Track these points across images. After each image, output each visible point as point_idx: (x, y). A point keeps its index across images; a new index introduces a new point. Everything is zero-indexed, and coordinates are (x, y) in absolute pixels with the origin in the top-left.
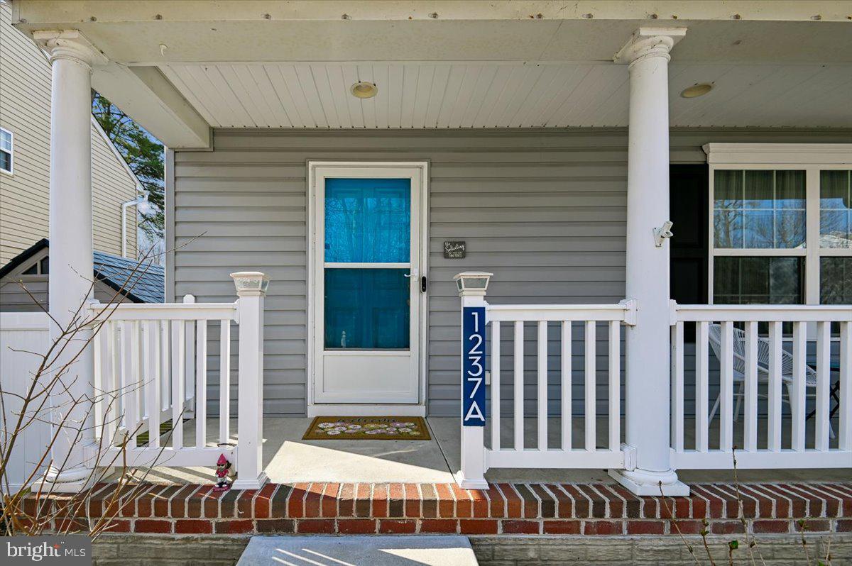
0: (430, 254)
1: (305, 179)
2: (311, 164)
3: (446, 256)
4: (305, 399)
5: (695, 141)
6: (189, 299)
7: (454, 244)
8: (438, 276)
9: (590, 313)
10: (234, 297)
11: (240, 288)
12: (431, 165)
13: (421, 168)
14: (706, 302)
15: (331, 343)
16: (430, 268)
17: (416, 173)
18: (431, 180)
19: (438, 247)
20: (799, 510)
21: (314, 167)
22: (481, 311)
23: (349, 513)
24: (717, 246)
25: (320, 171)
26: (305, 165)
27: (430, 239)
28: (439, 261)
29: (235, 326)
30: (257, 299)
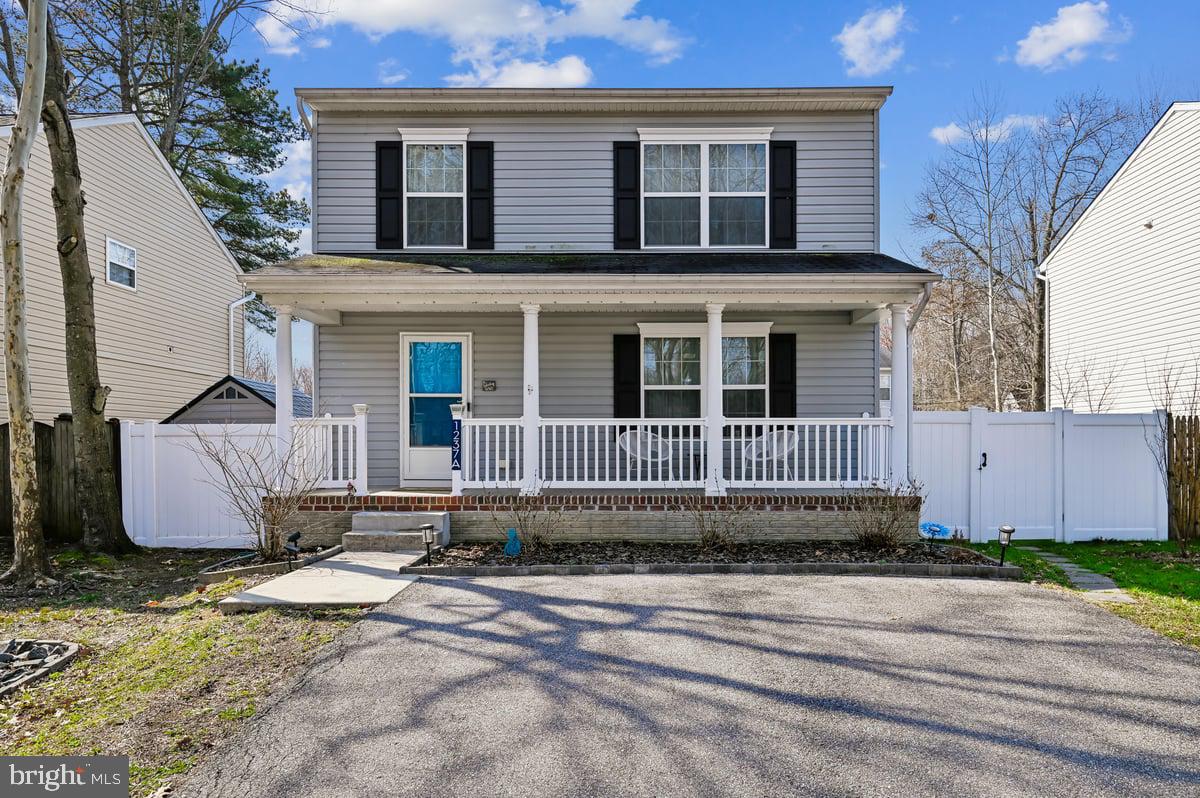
0: (474, 388)
1: (398, 343)
2: (401, 333)
3: (484, 389)
4: (398, 477)
5: (632, 320)
6: (328, 416)
7: (488, 382)
8: (480, 402)
9: (508, 422)
10: (354, 415)
11: (357, 411)
12: (474, 334)
13: (468, 336)
14: (639, 417)
15: (413, 443)
16: (474, 397)
17: (465, 339)
18: (474, 343)
19: (479, 384)
20: (581, 502)
21: (403, 335)
22: (459, 421)
23: (401, 502)
24: (647, 383)
25: (406, 339)
26: (398, 334)
27: (474, 379)
28: (480, 392)
29: (354, 427)
30: (363, 416)
